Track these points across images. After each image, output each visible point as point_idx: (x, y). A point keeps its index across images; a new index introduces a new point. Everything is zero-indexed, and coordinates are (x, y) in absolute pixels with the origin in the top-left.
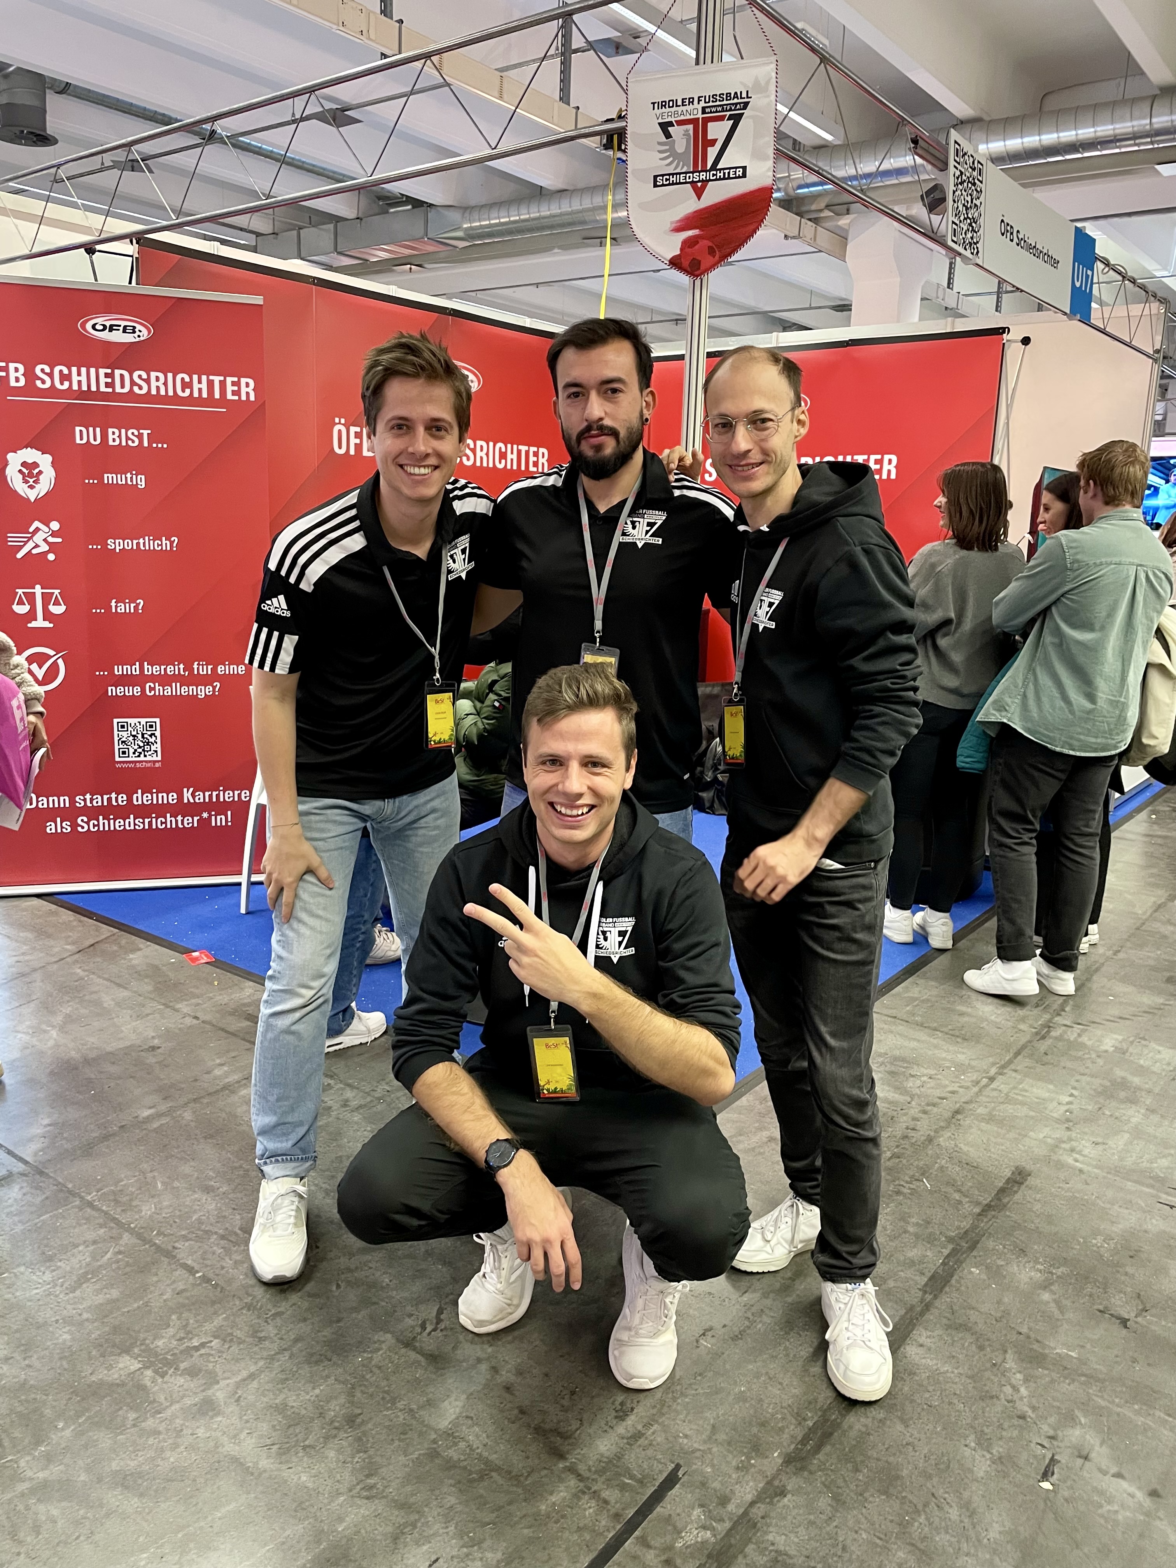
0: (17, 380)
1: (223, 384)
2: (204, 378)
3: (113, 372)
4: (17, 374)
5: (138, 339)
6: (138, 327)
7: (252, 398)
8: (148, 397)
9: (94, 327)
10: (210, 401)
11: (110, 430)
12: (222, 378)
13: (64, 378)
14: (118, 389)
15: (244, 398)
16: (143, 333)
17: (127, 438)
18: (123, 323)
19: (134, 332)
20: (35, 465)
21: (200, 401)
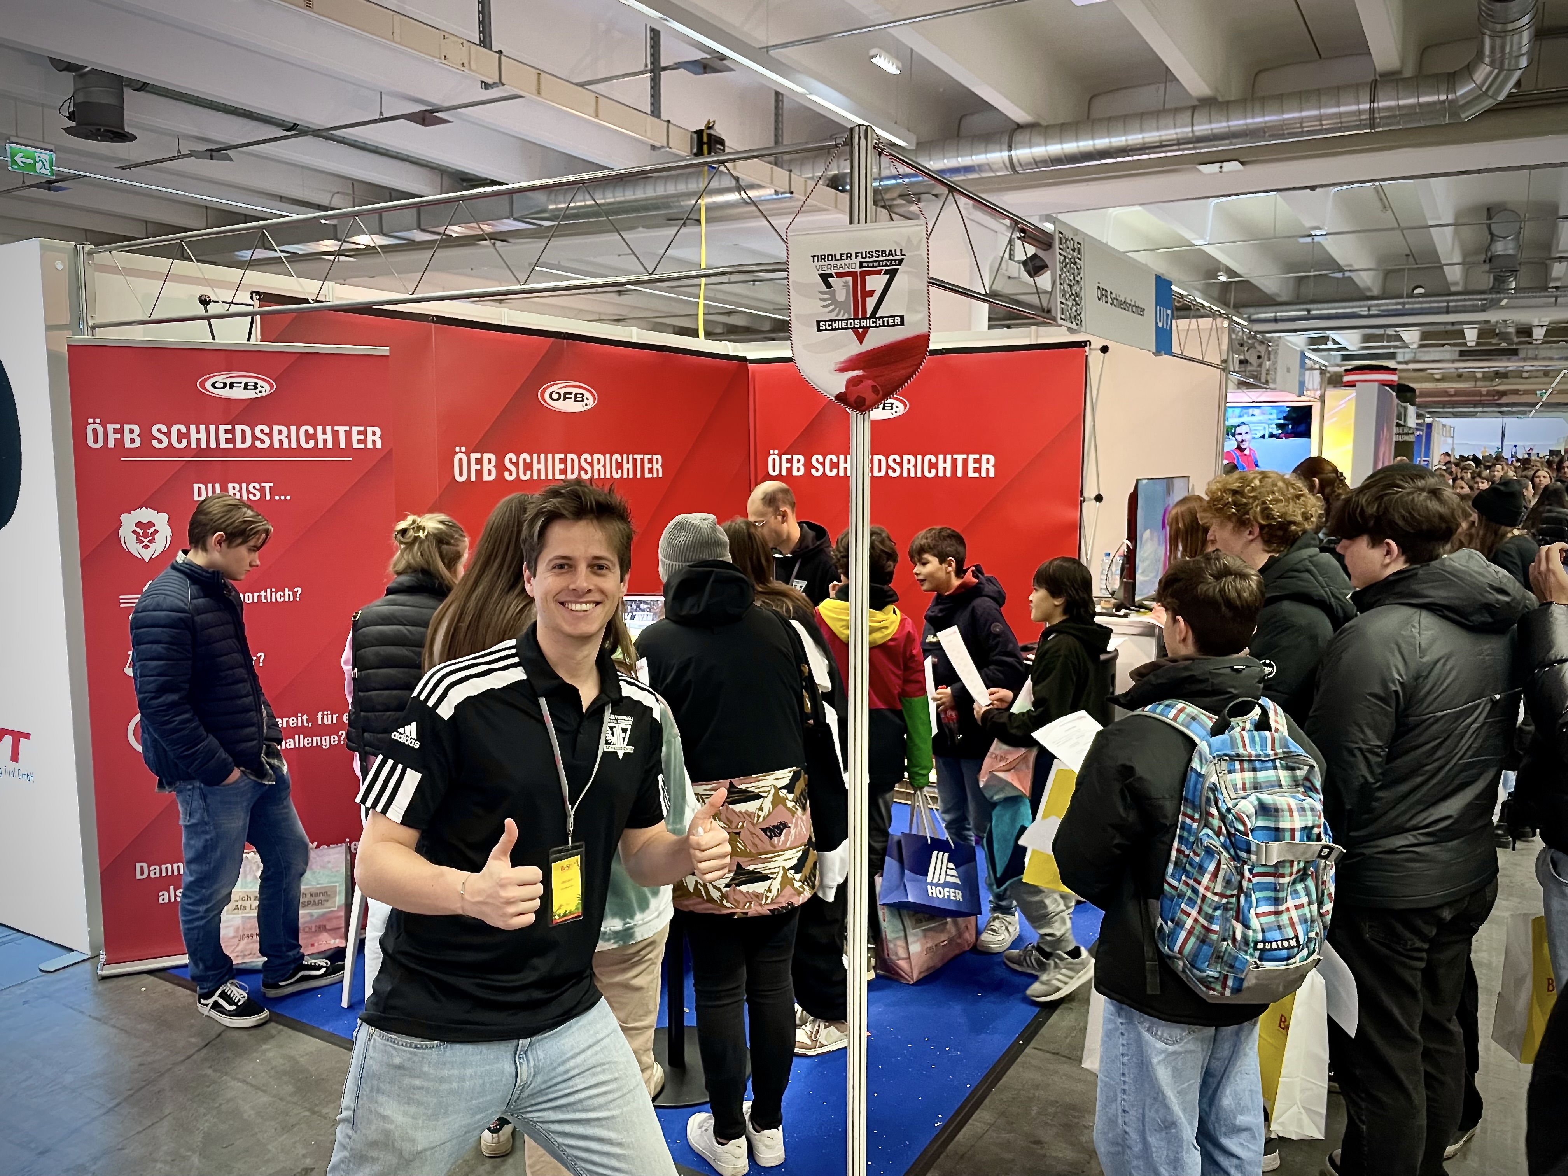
0: (132, 441)
1: (348, 434)
2: (329, 429)
3: (234, 428)
4: (132, 436)
5: (260, 395)
6: (260, 383)
7: (379, 446)
8: (270, 451)
9: (213, 385)
10: (336, 450)
11: (230, 486)
12: (347, 428)
13: (181, 436)
14: (239, 445)
15: (370, 446)
16: (265, 389)
17: (248, 492)
18: (244, 380)
19: (256, 388)
20: (151, 524)
21: (325, 451)
